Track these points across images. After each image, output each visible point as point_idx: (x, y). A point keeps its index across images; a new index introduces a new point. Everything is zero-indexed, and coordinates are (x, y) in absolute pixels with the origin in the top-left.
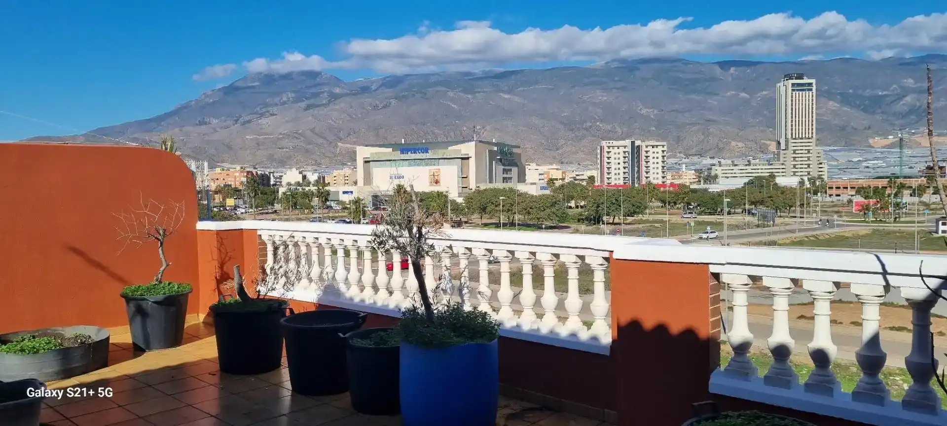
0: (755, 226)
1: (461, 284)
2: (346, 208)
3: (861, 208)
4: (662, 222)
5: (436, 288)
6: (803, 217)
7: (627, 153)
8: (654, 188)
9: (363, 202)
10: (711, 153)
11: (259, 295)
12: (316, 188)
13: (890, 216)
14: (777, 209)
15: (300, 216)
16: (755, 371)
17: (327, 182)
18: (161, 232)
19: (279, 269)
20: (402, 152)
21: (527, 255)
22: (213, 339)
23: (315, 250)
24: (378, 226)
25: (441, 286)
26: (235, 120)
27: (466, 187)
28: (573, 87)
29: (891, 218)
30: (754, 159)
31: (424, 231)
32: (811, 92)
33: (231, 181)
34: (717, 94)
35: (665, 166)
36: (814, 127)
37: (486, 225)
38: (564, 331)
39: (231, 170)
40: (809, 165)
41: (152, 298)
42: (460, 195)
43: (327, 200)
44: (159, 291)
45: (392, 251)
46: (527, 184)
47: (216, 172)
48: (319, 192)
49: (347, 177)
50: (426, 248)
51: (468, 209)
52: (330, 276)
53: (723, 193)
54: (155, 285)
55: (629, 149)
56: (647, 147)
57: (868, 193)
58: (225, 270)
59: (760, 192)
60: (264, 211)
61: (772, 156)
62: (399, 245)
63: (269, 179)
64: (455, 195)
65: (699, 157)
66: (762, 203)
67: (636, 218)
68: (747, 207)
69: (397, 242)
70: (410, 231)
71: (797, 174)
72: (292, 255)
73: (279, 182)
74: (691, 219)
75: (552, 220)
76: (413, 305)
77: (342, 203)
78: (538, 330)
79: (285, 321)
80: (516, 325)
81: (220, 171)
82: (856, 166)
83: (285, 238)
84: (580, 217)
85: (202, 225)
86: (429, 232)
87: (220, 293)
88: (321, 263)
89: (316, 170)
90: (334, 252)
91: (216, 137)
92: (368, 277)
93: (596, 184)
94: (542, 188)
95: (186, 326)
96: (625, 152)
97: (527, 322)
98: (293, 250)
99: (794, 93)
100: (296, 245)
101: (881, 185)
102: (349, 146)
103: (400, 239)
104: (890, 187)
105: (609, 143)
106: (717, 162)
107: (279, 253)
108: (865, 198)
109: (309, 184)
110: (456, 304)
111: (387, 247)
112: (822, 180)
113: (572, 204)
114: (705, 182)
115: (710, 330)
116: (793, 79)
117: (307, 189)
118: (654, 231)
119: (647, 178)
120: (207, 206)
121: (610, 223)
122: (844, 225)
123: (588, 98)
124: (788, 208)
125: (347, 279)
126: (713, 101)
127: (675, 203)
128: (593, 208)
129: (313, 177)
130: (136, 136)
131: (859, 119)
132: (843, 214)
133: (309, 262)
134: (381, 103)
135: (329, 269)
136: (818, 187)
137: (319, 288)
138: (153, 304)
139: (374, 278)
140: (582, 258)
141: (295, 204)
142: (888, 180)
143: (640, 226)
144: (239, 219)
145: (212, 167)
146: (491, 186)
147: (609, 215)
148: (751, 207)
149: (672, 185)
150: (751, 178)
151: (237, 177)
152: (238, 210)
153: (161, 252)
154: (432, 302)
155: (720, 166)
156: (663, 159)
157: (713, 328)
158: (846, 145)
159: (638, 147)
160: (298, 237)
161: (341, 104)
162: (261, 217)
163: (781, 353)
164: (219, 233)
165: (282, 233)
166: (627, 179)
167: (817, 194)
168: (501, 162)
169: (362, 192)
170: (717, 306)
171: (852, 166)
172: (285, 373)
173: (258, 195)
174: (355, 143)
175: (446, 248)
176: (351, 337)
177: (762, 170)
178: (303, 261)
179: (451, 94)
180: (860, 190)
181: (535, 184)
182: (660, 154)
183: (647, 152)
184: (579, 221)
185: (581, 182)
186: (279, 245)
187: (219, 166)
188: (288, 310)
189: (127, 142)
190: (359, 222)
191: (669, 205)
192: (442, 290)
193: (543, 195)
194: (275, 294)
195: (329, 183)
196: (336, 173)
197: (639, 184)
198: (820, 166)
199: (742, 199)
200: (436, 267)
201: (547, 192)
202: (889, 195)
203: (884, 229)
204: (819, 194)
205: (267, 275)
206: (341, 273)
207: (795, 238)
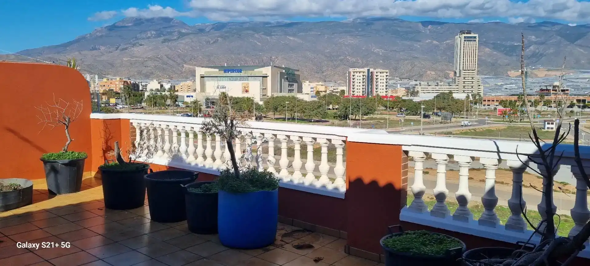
0: (440, 122)
1: (257, 155)
2: (188, 106)
3: (501, 113)
4: (385, 119)
5: (242, 157)
6: (468, 118)
7: (365, 76)
8: (380, 98)
9: (200, 103)
10: (415, 78)
11: (130, 160)
12: (169, 93)
13: (518, 118)
14: (453, 112)
15: (158, 111)
16: (426, 207)
17: (176, 89)
18: (67, 120)
19: (143, 144)
20: (225, 71)
21: (297, 138)
22: (101, 188)
23: (167, 133)
24: (206, 119)
25: (245, 156)
26: (116, 48)
27: (265, 95)
28: (333, 34)
29: (518, 119)
30: (440, 82)
31: (234, 122)
32: (475, 42)
33: (114, 87)
34: (420, 41)
35: (388, 85)
36: (476, 63)
37: (277, 119)
38: (318, 184)
39: (113, 80)
40: (472, 87)
41: (61, 161)
42: (261, 100)
43: (176, 101)
44: (66, 157)
45: (215, 134)
46: (303, 94)
47: (103, 81)
48: (171, 96)
49: (190, 86)
50: (235, 133)
51: (267, 109)
52: (176, 149)
53: (421, 102)
54: (63, 153)
55: (366, 74)
56: (377, 73)
57: (506, 104)
58: (108, 144)
59: (443, 102)
60: (135, 107)
61: (451, 80)
62: (219, 131)
63: (138, 86)
64: (258, 99)
65: (408, 79)
66: (444, 109)
67: (369, 116)
68: (435, 111)
69: (217, 129)
70: (226, 123)
71: (465, 92)
72: (152, 136)
73: (145, 88)
74: (402, 118)
75: (318, 117)
76: (227, 168)
77: (186, 103)
78: (303, 183)
79: (147, 177)
80: (290, 180)
81: (106, 81)
82: (500, 88)
83: (147, 125)
84: (335, 115)
85: (93, 116)
86: (237, 123)
87: (105, 159)
88: (171, 141)
89: (169, 82)
90: (179, 134)
91: (104, 58)
92: (200, 150)
93: (346, 95)
94: (312, 97)
95: (83, 179)
96: (363, 76)
97: (297, 179)
98: (153, 133)
99: (465, 42)
100: (155, 129)
101: (514, 99)
102: (191, 67)
103: (219, 127)
104: (519, 101)
105: (354, 70)
106: (419, 83)
107: (144, 134)
108: (504, 107)
109: (164, 90)
110: (254, 167)
111: (211, 132)
112: (480, 96)
113: (331, 107)
114: (411, 95)
115: (401, 184)
116: (465, 34)
117: (163, 93)
118: (380, 125)
119: (376, 92)
120: (97, 103)
121: (353, 119)
122: (491, 123)
123: (342, 41)
124: (459, 112)
125: (187, 151)
126: (417, 45)
127: (393, 108)
128: (343, 110)
129: (167, 86)
130: (50, 56)
131: (503, 59)
132: (491, 116)
133: (163, 141)
134: (212, 40)
135: (175, 145)
136: (477, 100)
137: (169, 156)
138: (61, 165)
139: (203, 151)
140: (330, 140)
141: (155, 103)
142: (517, 96)
143: (372, 121)
144: (118, 112)
145: (101, 77)
146: (280, 95)
147: (352, 115)
148: (437, 111)
149: (392, 96)
150: (439, 93)
151: (117, 85)
152: (118, 106)
153: (67, 132)
154: (239, 166)
155: (420, 86)
156: (387, 80)
157: (404, 183)
158: (495, 75)
159: (372, 72)
160: (156, 124)
161: (187, 40)
162: (132, 111)
163: (441, 197)
164: (105, 121)
165: (145, 122)
166: (364, 92)
167: (476, 104)
168: (287, 80)
169: (199, 96)
170: (406, 170)
171: (497, 88)
172: (147, 210)
173: (131, 96)
174: (195, 65)
175: (248, 133)
176: (189, 187)
177: (445, 89)
178: (159, 139)
179: (256, 35)
180: (502, 102)
181: (308, 94)
182: (385, 77)
183: (377, 76)
184: (334, 117)
185: (336, 94)
186: (144, 129)
187: (105, 77)
188: (149, 170)
189: (44, 61)
190: (197, 116)
191: (389, 108)
192: (246, 158)
193: (313, 101)
194: (141, 160)
195: (178, 90)
196: (182, 84)
197: (372, 95)
198: (479, 87)
199: (432, 106)
200: (242, 145)
201: (316, 99)
202: (518, 106)
203: (514, 126)
204: (478, 104)
205: (136, 148)
206: (183, 148)
207: (463, 131)
